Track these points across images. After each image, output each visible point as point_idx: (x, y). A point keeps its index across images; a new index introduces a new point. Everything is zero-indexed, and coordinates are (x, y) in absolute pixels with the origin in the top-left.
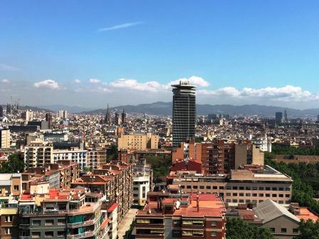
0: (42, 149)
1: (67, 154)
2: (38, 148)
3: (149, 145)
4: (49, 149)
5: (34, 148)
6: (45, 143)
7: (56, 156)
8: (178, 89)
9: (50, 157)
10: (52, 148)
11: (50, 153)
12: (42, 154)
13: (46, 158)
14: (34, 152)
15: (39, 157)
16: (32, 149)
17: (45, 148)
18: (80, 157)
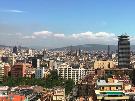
0: (67, 68)
1: (78, 71)
2: (65, 68)
3: (109, 66)
4: (70, 69)
5: (63, 68)
6: (68, 65)
7: (73, 72)
8: (121, 38)
9: (70, 72)
10: (71, 68)
11: (70, 71)
12: (67, 71)
13: (68, 73)
14: (63, 70)
15: (66, 72)
16: (62, 68)
17: (68, 68)
18: (84, 72)
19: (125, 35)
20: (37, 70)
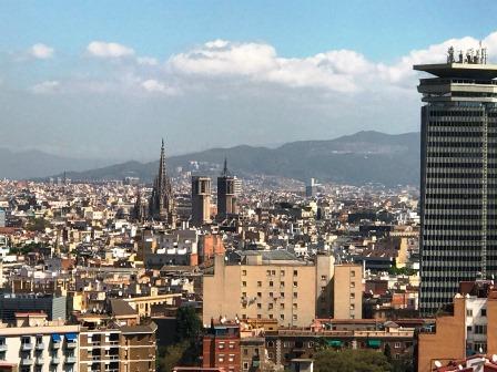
3: (325, 305)
8: (439, 78)
19: (476, 60)
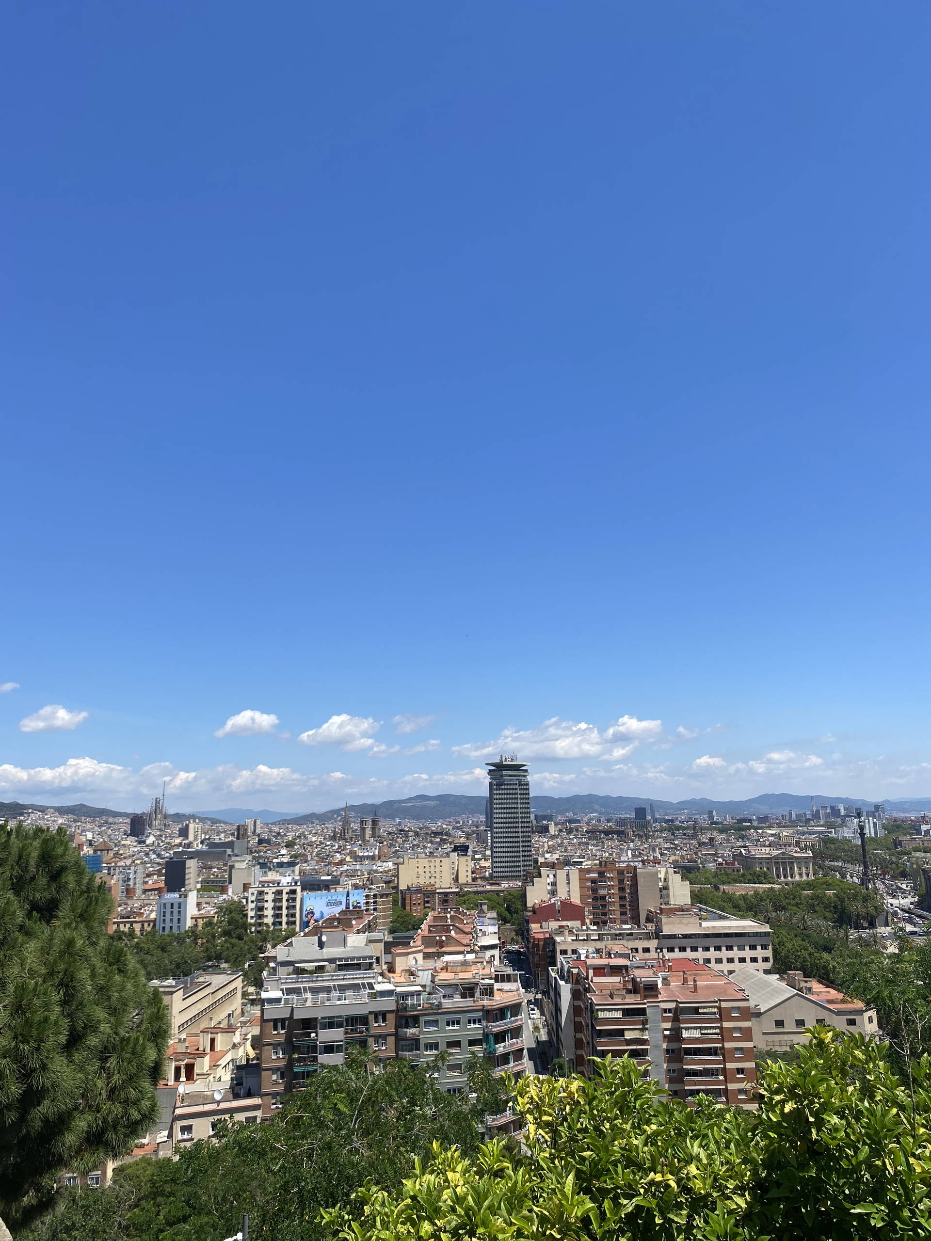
0: (281, 892)
2: (274, 889)
4: (294, 892)
5: (266, 890)
6: (289, 879)
8: (497, 769)
10: (299, 889)
11: (295, 900)
12: (281, 901)
13: (287, 908)
14: (266, 897)
15: (277, 908)
16: (262, 893)
17: (287, 889)
20: (165, 904)
